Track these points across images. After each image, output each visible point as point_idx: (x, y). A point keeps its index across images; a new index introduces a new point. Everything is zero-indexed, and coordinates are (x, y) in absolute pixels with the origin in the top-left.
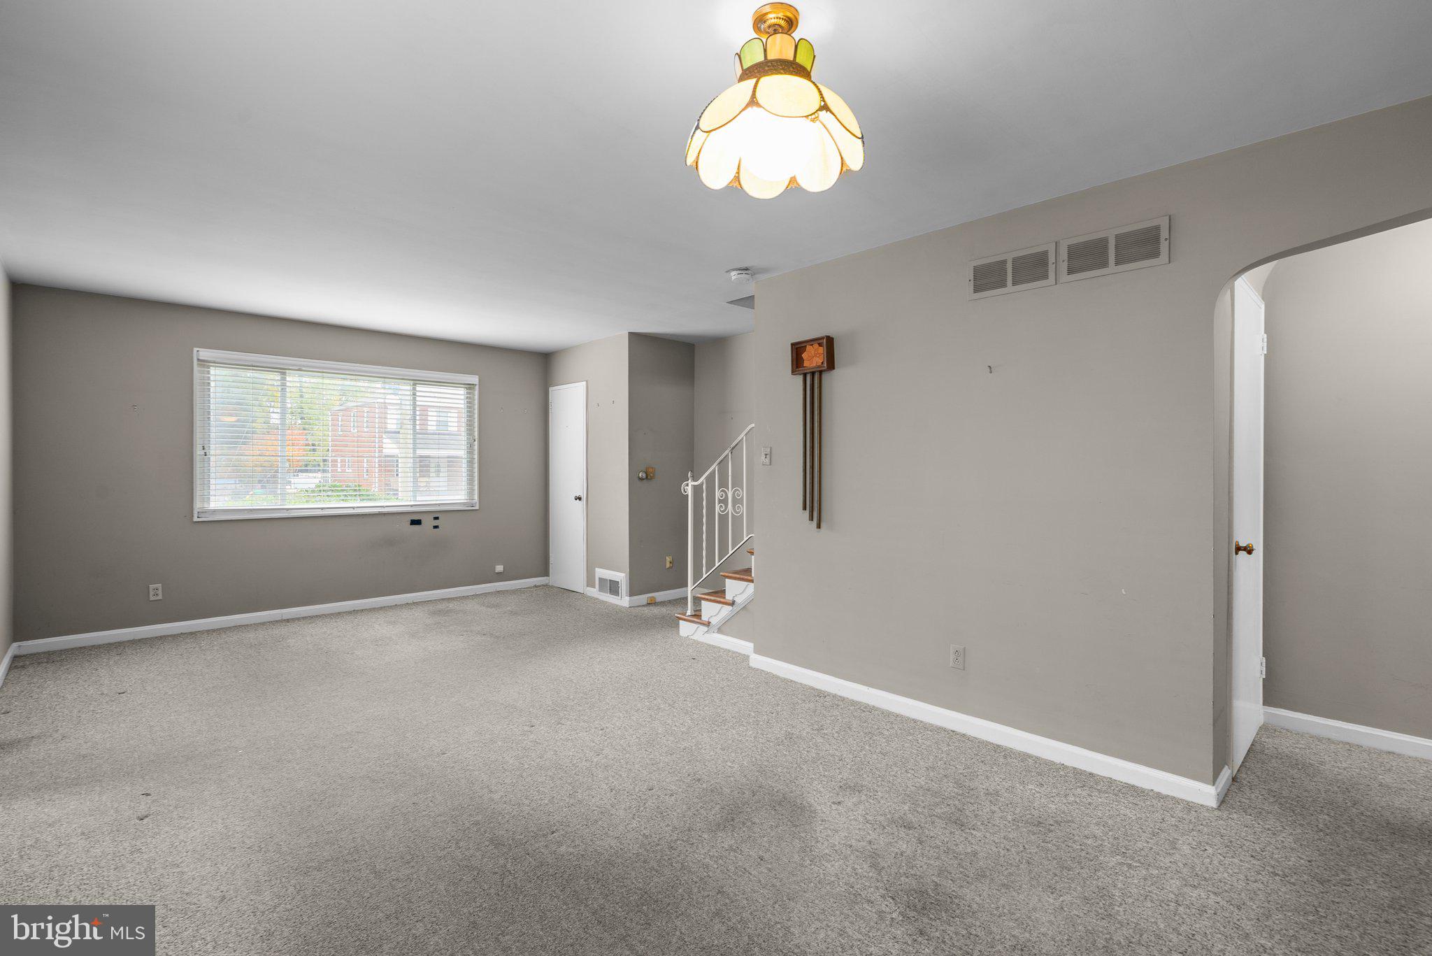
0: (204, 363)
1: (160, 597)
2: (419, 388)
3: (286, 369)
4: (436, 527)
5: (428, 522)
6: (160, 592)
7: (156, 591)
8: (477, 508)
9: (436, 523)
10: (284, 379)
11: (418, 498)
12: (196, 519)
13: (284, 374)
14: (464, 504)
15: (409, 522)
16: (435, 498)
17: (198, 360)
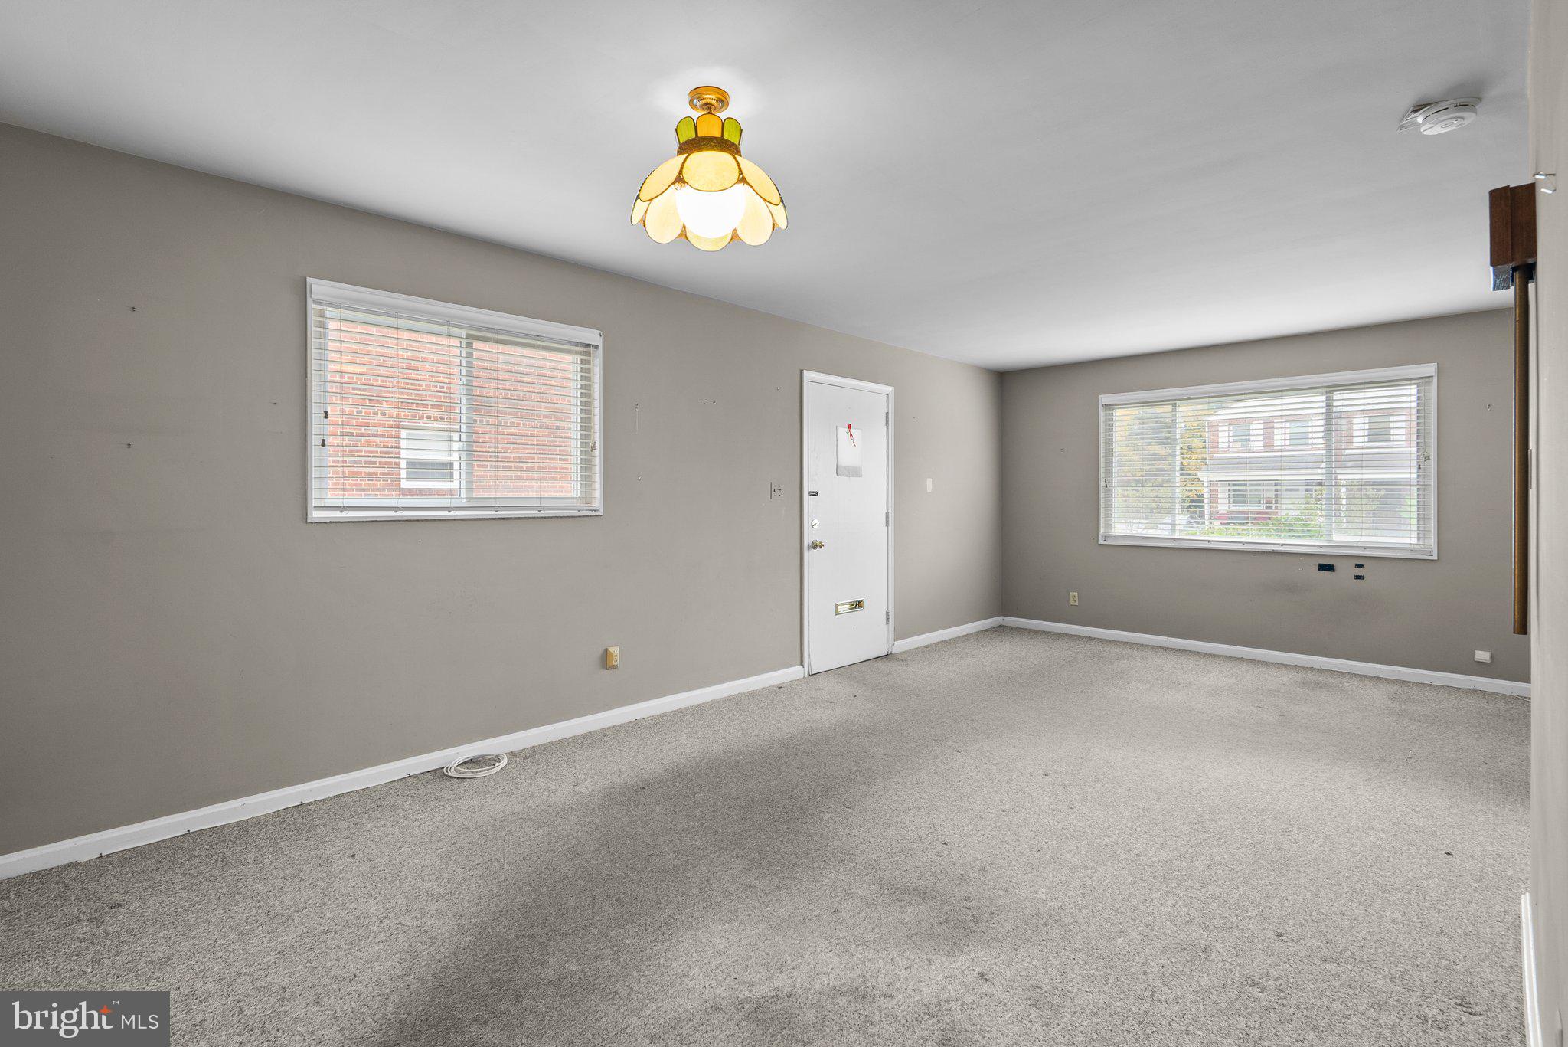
0: (1109, 407)
1: (1077, 603)
2: (1337, 396)
3: (1175, 400)
4: (1358, 577)
5: (1345, 571)
6: (1077, 599)
7: (1074, 598)
8: (1435, 557)
9: (1360, 572)
10: (1174, 410)
11: (1335, 538)
12: (1101, 542)
13: (1174, 405)
14: (1412, 550)
15: (1317, 567)
16: (1357, 539)
17: (1103, 405)
